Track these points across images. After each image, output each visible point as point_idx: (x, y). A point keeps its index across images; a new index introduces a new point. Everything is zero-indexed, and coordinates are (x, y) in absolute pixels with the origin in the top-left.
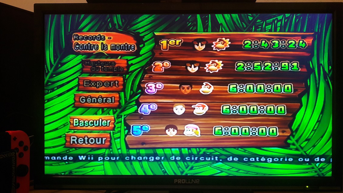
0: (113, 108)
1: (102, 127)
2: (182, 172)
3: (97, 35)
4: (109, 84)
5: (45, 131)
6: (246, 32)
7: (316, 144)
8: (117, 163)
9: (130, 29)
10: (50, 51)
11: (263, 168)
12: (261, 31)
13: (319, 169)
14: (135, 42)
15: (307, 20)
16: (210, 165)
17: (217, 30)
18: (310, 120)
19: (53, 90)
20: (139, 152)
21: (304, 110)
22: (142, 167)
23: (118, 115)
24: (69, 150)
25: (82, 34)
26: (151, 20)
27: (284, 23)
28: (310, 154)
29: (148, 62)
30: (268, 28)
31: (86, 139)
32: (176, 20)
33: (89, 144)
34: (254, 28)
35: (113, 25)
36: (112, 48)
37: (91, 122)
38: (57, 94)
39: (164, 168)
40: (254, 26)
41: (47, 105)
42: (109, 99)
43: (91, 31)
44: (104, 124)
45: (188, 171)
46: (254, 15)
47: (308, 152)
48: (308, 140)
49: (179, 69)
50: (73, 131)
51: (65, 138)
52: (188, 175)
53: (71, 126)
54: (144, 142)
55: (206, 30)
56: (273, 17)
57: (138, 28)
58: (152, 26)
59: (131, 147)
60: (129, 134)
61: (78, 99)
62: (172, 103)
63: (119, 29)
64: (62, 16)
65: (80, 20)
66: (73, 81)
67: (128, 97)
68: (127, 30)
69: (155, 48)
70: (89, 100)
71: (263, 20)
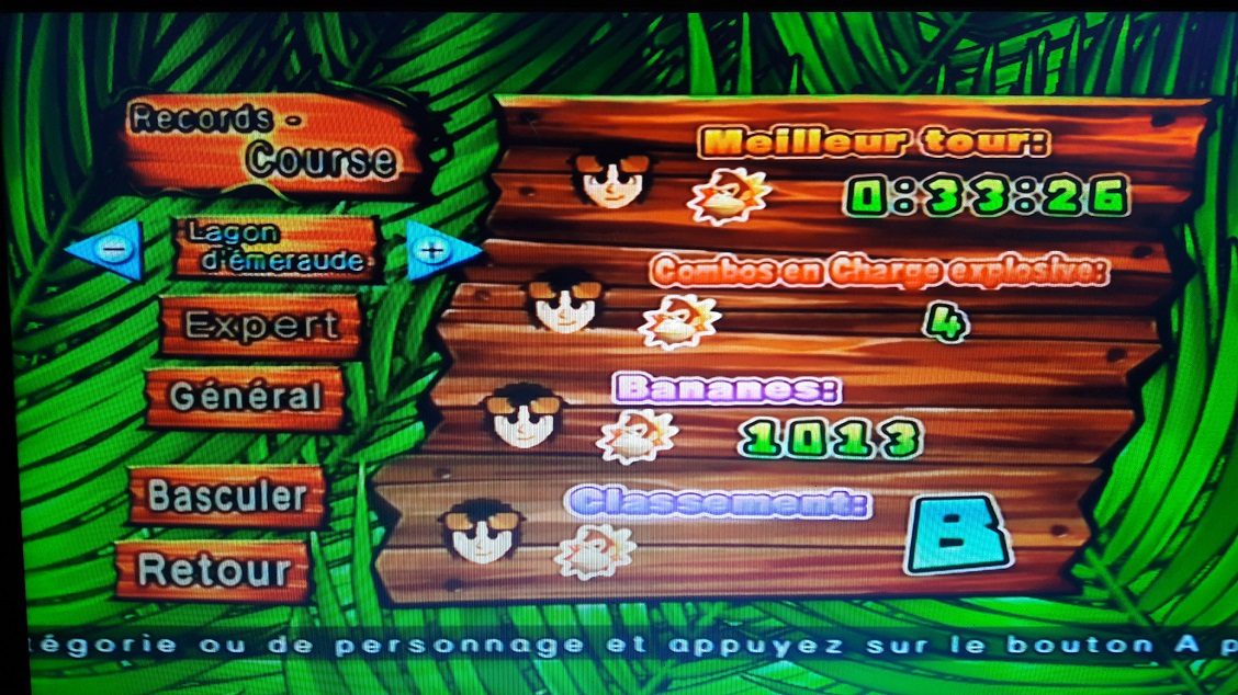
0: (316, 433)
1: (273, 514)
3: (235, 108)
4: (294, 327)
5: (26, 531)
6: (908, 92)
7: (1195, 581)
8: (345, 667)
9: (381, 81)
10: (29, 180)
11: (965, 680)
12: (974, 91)
13: (1202, 685)
14: (410, 137)
15: (1180, 40)
16: (742, 672)
17: (780, 86)
18: (1172, 480)
19: (49, 354)
20: (436, 621)
21: (1151, 439)
22: (450, 682)
23: (340, 464)
24: (132, 611)
25: (170, 102)
26: (479, 37)
27: (1078, 57)
28: (1168, 623)
29: (470, 227)
30: (1003, 78)
31: (205, 563)
32: (593, 41)
33: (218, 587)
34: (942, 78)
35: (310, 61)
37: (223, 495)
38: (69, 373)
39: (544, 687)
40: (943, 70)
41: (26, 419)
42: (298, 394)
43: (205, 89)
44: (281, 503)
46: (947, 16)
47: (1157, 616)
48: (1159, 564)
49: (609, 262)
50: (145, 531)
51: (115, 560)
53: (136, 509)
54: (458, 579)
55: (729, 83)
56: (1027, 26)
57: (421, 74)
58: (483, 68)
59: (399, 601)
60: (390, 543)
61: (162, 393)
62: (578, 410)
63: (340, 79)
64: (77, 21)
65: (158, 38)
66: (136, 316)
67: (383, 386)
68: (371, 85)
69: (501, 167)
70: (210, 399)
71: (984, 42)
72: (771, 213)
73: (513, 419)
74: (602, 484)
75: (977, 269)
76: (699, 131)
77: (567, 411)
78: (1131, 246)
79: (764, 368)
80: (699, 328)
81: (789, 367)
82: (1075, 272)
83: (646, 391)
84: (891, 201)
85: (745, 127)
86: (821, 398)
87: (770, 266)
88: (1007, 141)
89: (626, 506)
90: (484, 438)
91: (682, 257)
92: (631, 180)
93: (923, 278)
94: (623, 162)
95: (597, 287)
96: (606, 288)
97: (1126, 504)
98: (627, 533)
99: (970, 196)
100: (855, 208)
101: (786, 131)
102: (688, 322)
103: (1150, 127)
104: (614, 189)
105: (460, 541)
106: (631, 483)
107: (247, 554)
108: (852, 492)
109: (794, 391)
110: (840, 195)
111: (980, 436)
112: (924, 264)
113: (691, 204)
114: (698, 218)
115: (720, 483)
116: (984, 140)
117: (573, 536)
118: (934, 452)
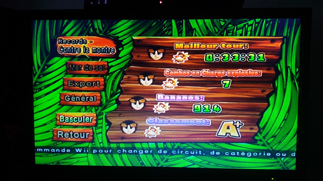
0: (95, 106)
1: (86, 123)
2: (158, 164)
3: (79, 39)
4: (91, 84)
5: (35, 126)
6: (218, 36)
7: (282, 140)
8: (99, 155)
9: (109, 34)
10: (37, 54)
11: (232, 161)
12: (232, 35)
13: (284, 163)
14: (115, 45)
15: (276, 25)
16: (184, 158)
17: (191, 35)
18: (277, 118)
19: (41, 89)
20: (119, 146)
21: (272, 109)
22: (122, 159)
23: (100, 113)
24: (56, 143)
25: (65, 38)
26: (129, 25)
27: (254, 28)
28: (276, 149)
29: (127, 64)
30: (239, 32)
31: (71, 133)
32: (152, 25)
33: (74, 138)
34: (225, 33)
35: (95, 30)
36: (93, 51)
37: (75, 119)
38: (45, 93)
39: (142, 160)
40: (225, 31)
41: (35, 103)
42: (91, 98)
43: (74, 35)
44: (87, 120)
45: (164, 163)
46: (226, 20)
47: (274, 148)
48: (274, 136)
50: (59, 126)
51: (53, 132)
52: (164, 166)
53: (57, 122)
54: (124, 137)
55: (180, 34)
56: (243, 22)
57: (117, 32)
58: (130, 31)
59: (112, 142)
60: (110, 129)
61: (63, 97)
62: (149, 102)
63: (100, 33)
64: (48, 21)
65: (64, 25)
66: (58, 82)
67: (109, 96)
68: (107, 35)
69: (133, 51)
70: (73, 99)
71: (234, 25)
72: (189, 61)
73: (135, 104)
74: (154, 117)
75: (233, 73)
76: (174, 44)
77: (146, 102)
78: (266, 68)
79: (188, 93)
80: (174, 85)
81: (193, 93)
82: (254, 74)
83: (163, 98)
84: (214, 59)
85: (184, 43)
86: (200, 100)
87: (189, 72)
88: (239, 46)
89: (159, 122)
90: (129, 108)
91: (171, 70)
92: (160, 54)
93: (221, 75)
94: (158, 50)
95: (153, 76)
96: (155, 76)
97: (266, 123)
98: (159, 128)
99: (231, 57)
100: (207, 60)
101: (192, 44)
102: (172, 84)
103: (270, 43)
104: (156, 56)
105: (124, 129)
106: (160, 117)
107: (80, 131)
108: (206, 120)
109: (194, 98)
110: (204, 57)
111: (234, 108)
112: (222, 72)
113: (173, 59)
114: (174, 62)
115: (179, 117)
116: (234, 46)
117: (148, 129)
118: (224, 111)
